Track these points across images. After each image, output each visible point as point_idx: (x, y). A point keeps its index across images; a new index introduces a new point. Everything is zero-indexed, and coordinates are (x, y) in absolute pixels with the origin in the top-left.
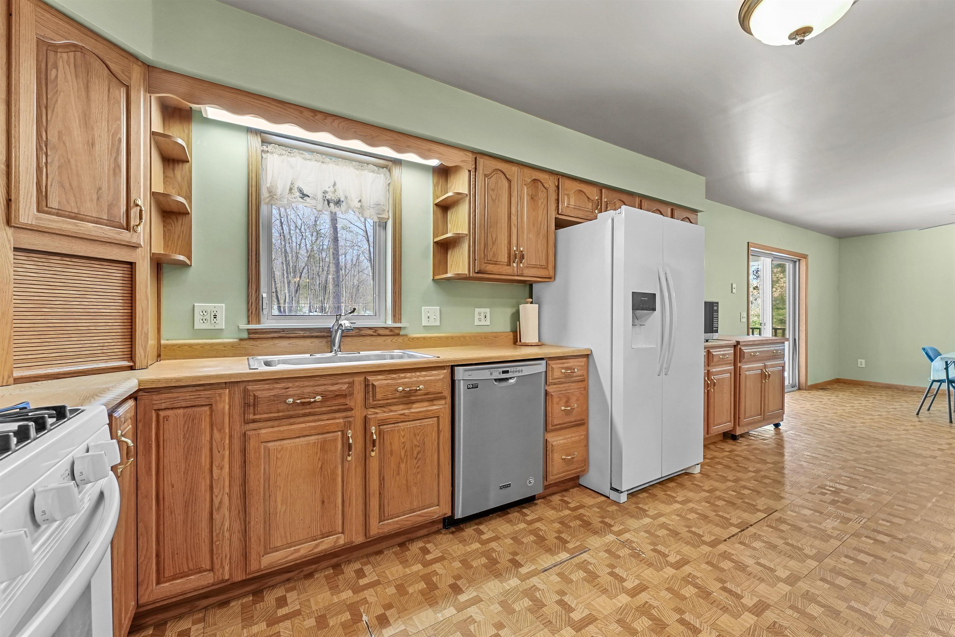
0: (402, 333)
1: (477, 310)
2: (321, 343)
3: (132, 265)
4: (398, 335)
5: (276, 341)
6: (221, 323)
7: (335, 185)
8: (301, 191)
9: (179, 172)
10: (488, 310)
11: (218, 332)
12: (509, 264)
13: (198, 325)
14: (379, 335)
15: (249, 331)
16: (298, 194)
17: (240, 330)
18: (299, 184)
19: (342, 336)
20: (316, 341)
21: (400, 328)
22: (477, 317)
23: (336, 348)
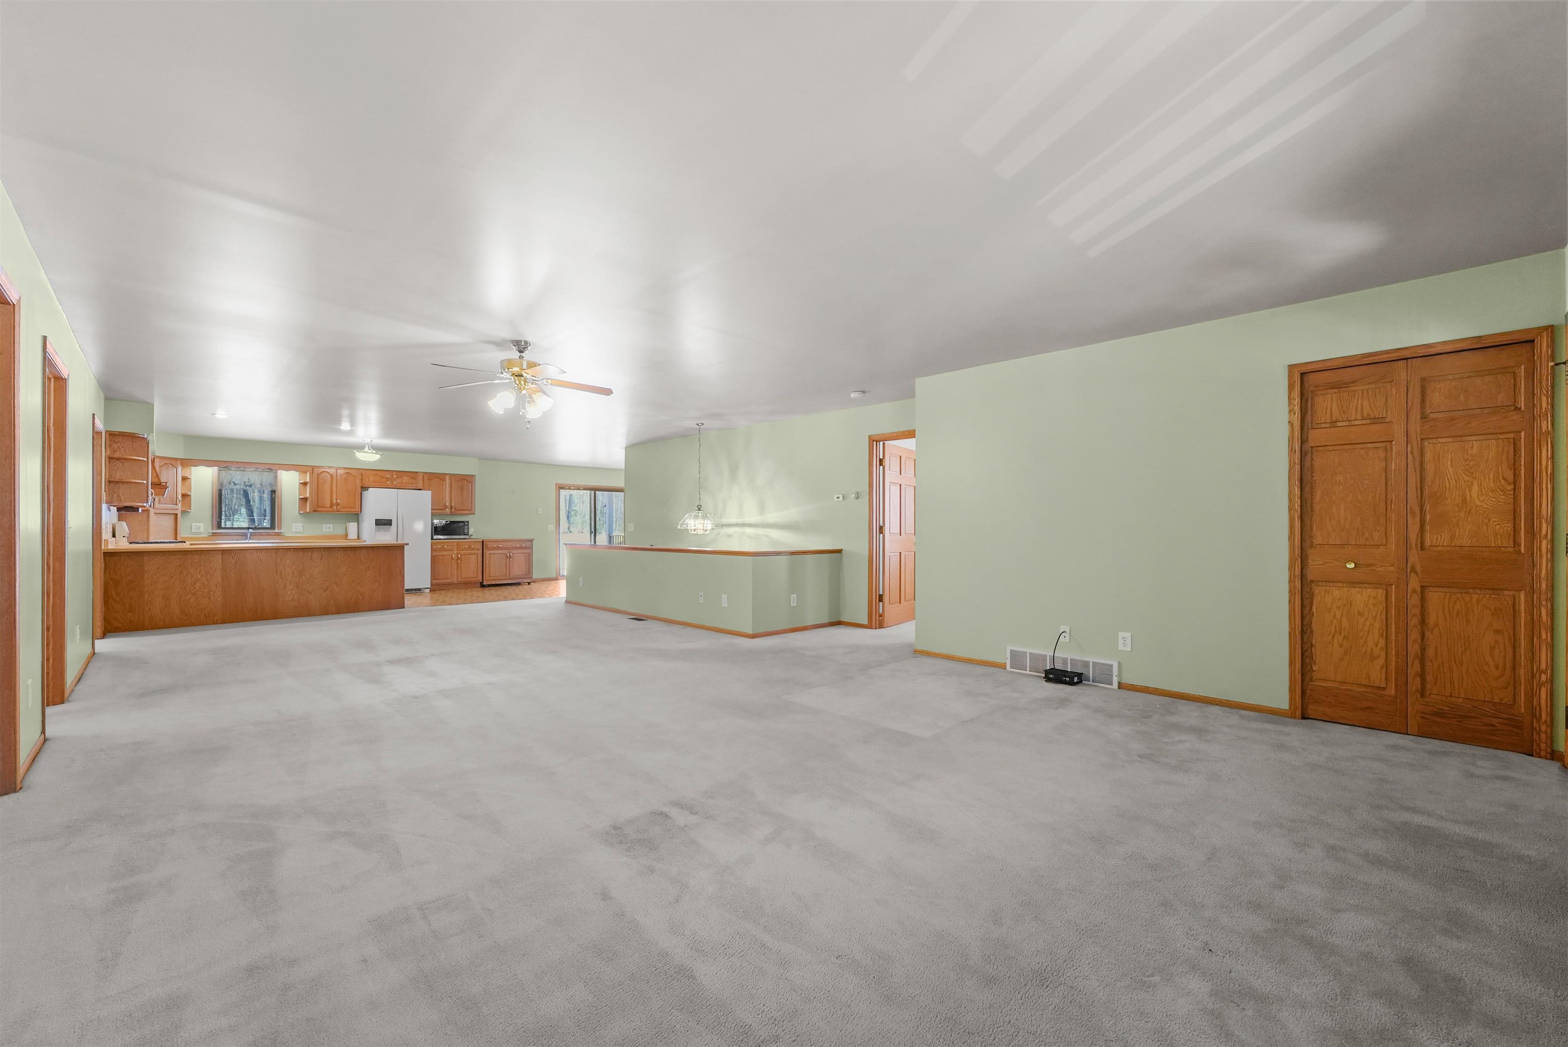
0: (282, 534)
1: (324, 525)
2: (244, 537)
3: (176, 514)
4: (280, 535)
5: (224, 536)
6: (202, 530)
7: (249, 479)
8: (234, 482)
9: (187, 482)
10: (331, 525)
11: (201, 533)
12: (331, 507)
13: (193, 531)
14: (270, 535)
15: (213, 533)
16: (233, 484)
17: (209, 532)
18: (234, 480)
19: (250, 535)
20: (241, 537)
21: (281, 532)
22: (324, 528)
23: (248, 538)
